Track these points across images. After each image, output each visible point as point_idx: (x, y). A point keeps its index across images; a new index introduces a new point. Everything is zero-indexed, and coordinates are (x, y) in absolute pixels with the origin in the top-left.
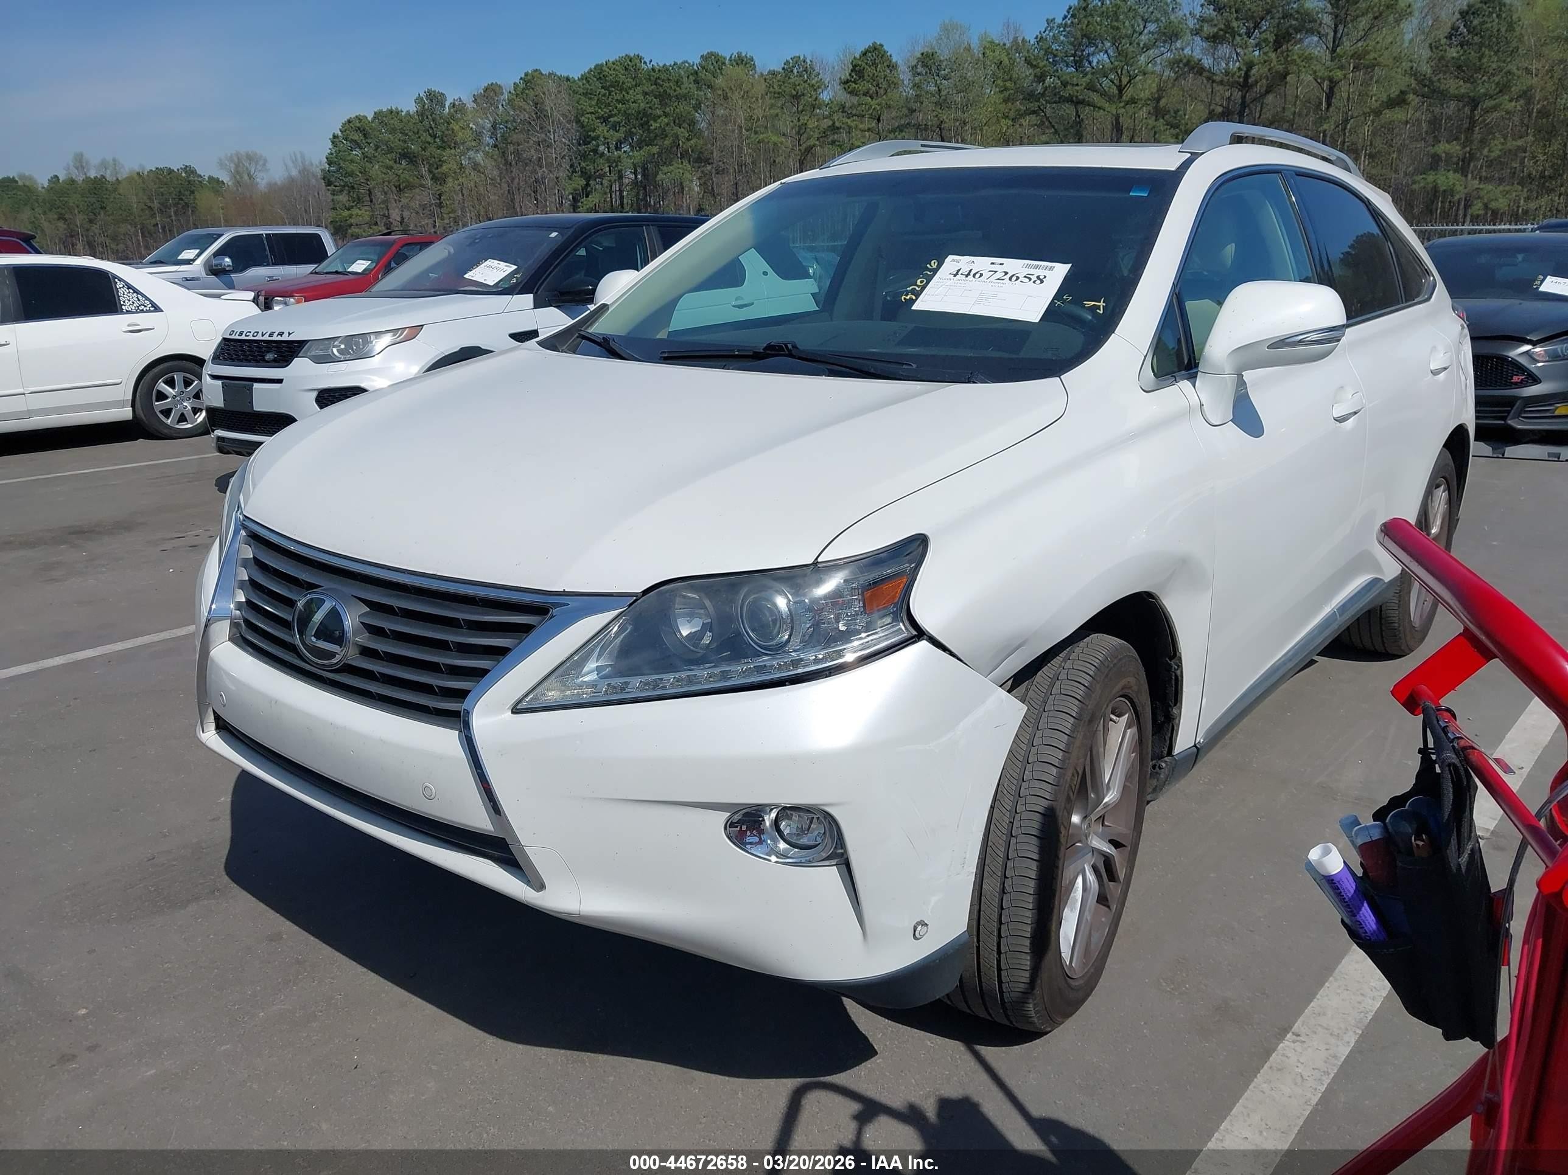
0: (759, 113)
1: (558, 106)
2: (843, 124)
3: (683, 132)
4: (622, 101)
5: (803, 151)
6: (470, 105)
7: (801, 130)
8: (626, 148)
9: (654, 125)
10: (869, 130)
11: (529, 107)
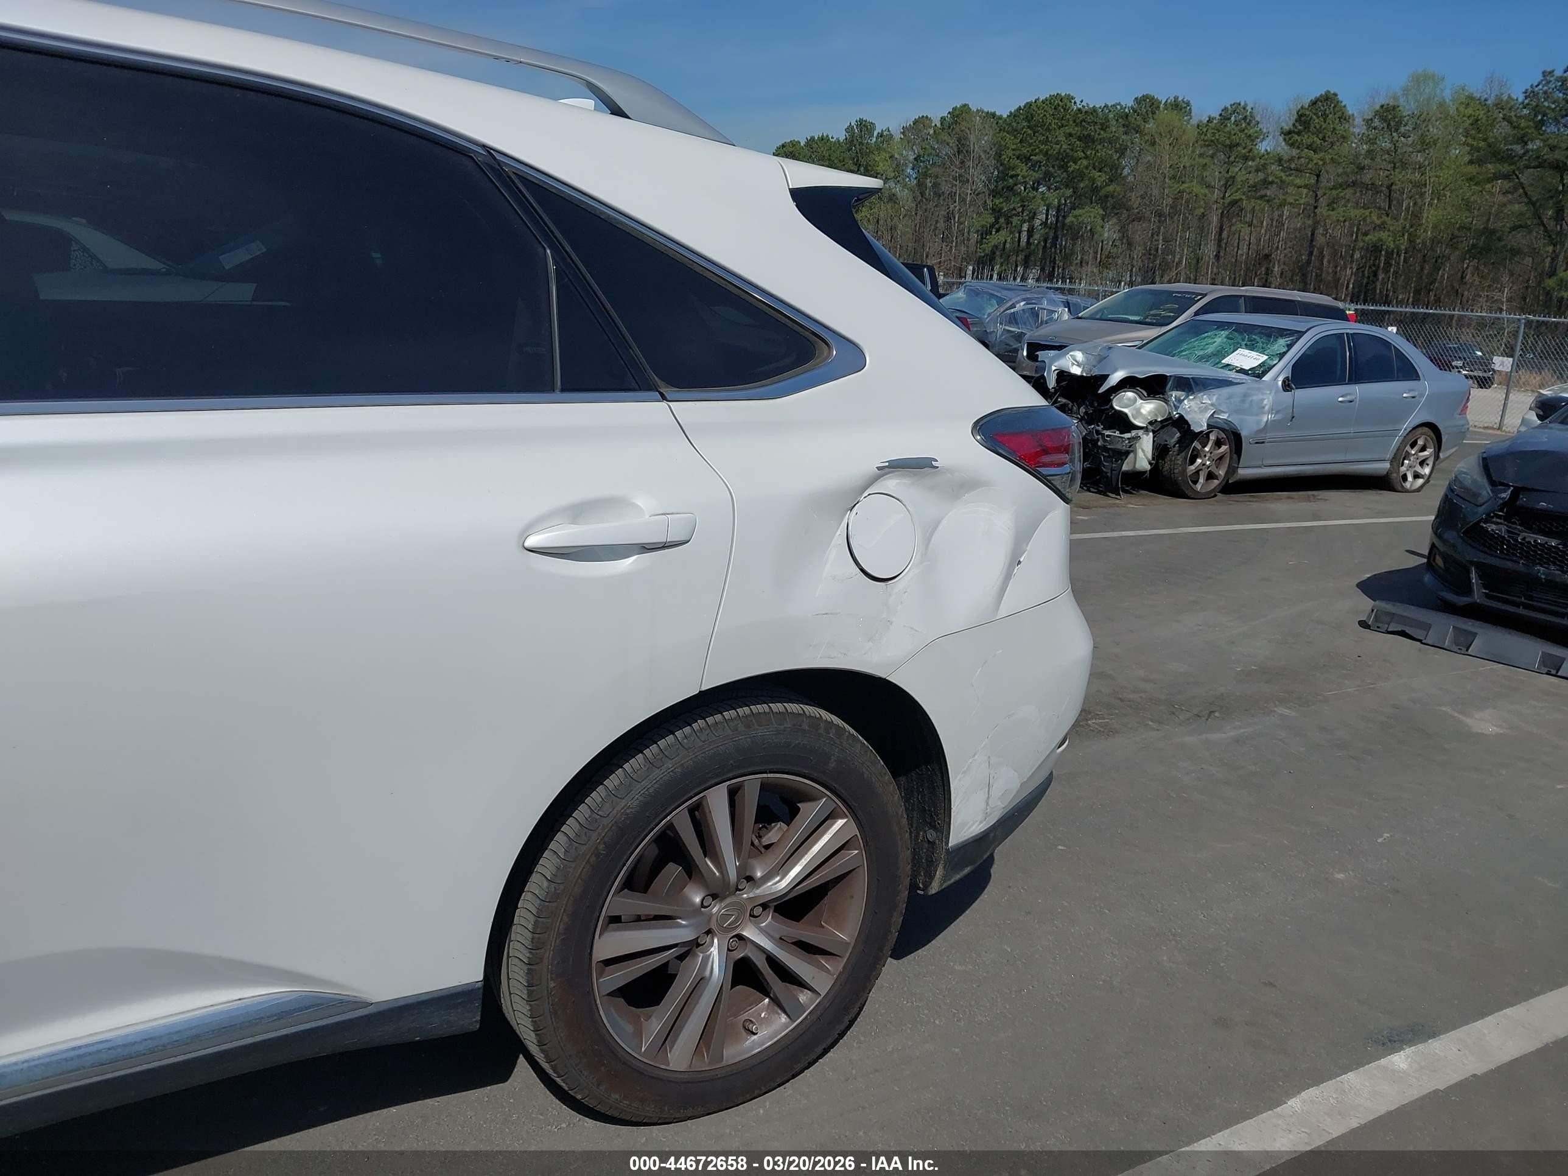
0: (1186, 161)
1: (981, 141)
2: (1276, 178)
3: (1100, 178)
4: (1046, 142)
5: (1226, 205)
6: (898, 136)
7: (1229, 182)
8: (1042, 189)
9: (1072, 167)
10: (1306, 186)
11: (953, 142)
